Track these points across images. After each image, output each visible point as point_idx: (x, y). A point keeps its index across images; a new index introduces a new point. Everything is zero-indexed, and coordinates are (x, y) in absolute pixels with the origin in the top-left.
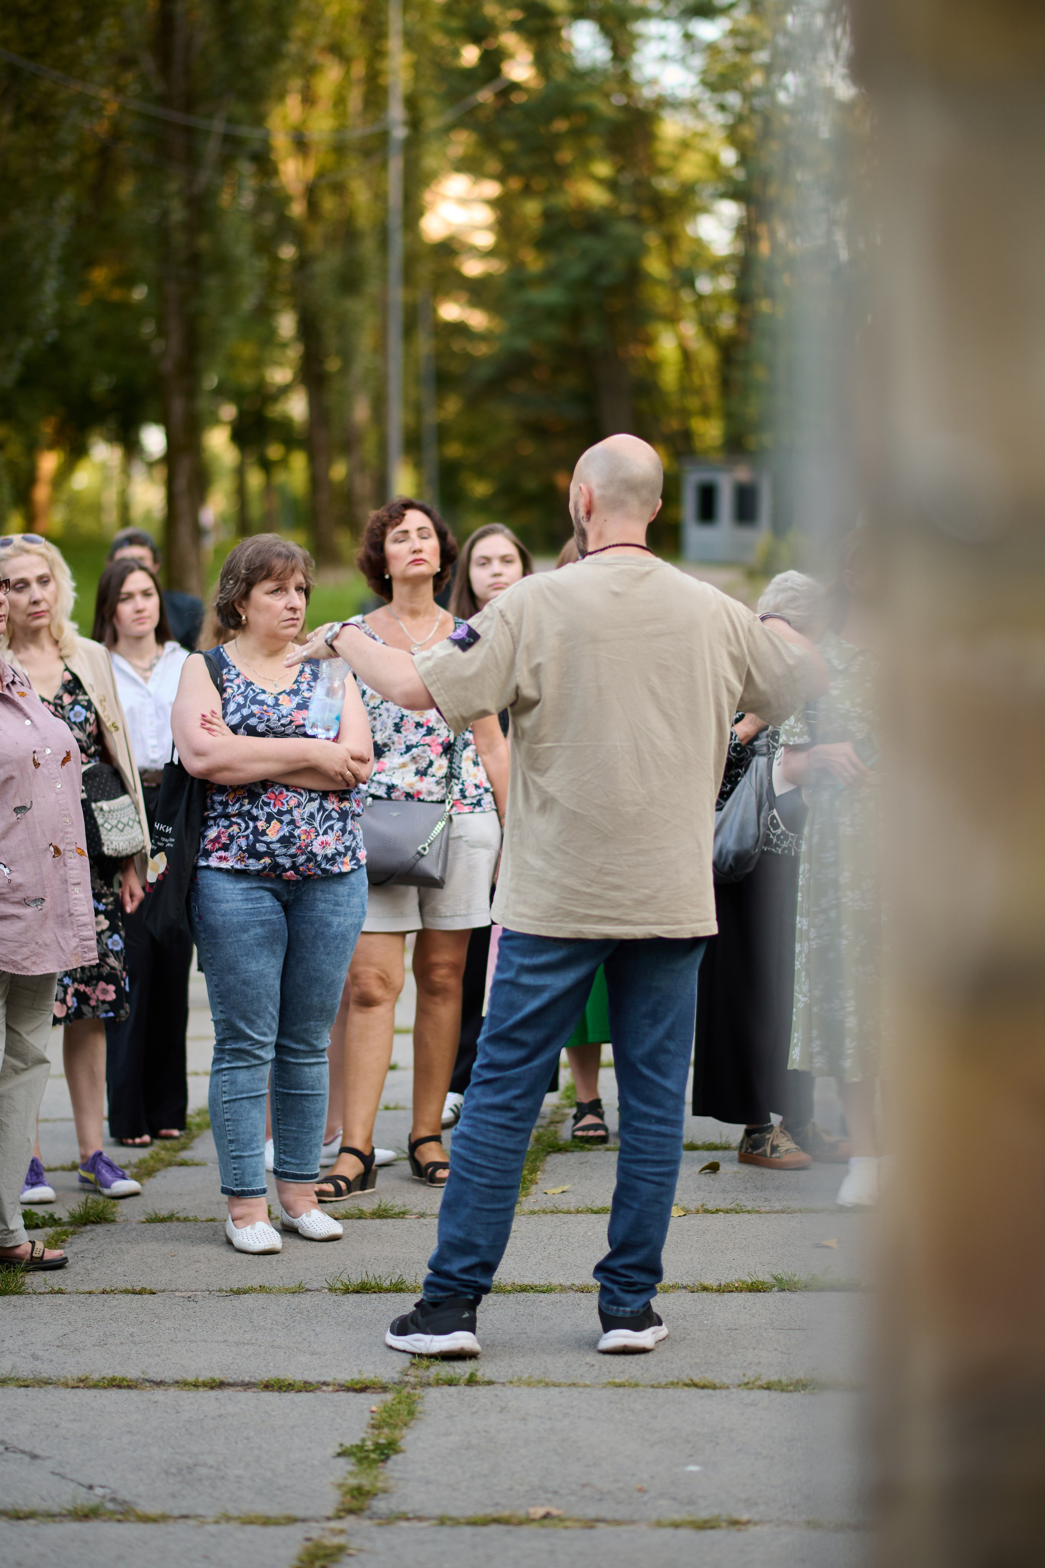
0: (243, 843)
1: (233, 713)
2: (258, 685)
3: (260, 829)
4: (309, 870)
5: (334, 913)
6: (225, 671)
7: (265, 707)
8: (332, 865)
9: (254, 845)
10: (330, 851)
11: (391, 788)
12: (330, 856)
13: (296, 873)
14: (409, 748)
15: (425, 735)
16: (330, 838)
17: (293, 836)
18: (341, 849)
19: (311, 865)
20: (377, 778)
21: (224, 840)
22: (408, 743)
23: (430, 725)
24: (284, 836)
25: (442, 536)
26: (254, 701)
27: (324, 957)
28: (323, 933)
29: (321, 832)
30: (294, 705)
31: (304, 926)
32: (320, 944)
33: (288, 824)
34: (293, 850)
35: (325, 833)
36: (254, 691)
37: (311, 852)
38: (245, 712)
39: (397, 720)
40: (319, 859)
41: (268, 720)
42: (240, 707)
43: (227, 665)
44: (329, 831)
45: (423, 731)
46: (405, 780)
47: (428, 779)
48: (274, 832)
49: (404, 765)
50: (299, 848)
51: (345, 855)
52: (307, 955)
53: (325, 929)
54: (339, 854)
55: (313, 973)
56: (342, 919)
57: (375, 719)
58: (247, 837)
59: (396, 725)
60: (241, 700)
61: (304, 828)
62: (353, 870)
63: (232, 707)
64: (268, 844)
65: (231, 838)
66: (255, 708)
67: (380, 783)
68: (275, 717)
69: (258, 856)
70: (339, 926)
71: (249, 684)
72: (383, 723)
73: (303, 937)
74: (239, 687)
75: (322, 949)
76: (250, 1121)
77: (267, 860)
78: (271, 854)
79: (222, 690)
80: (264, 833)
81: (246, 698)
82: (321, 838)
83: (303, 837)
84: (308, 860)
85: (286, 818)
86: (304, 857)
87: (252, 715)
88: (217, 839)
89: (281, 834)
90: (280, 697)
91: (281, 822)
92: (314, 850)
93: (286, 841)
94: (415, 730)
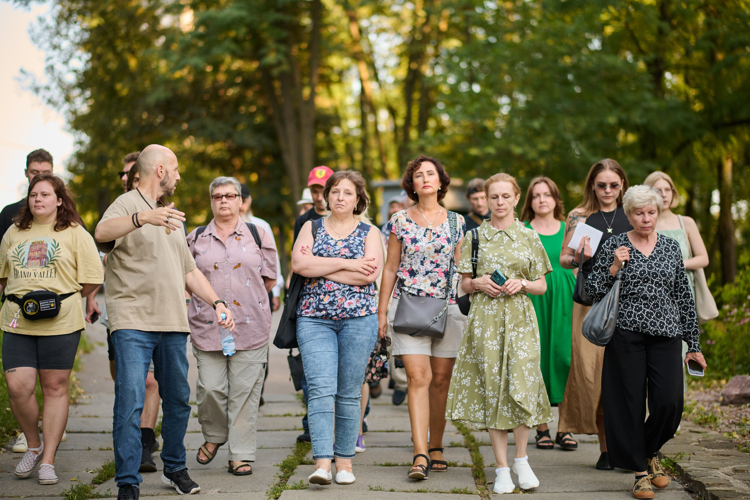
0: (314, 305)
1: (316, 247)
2: (331, 236)
3: (321, 298)
4: (343, 315)
5: (357, 334)
6: (319, 229)
7: (329, 246)
8: (355, 313)
9: (318, 306)
10: (353, 307)
11: (419, 291)
12: (353, 309)
13: (338, 317)
14: (427, 273)
15: (435, 268)
16: (353, 300)
17: (334, 301)
18: (360, 305)
19: (344, 313)
20: (413, 286)
21: (308, 305)
22: (427, 270)
23: (438, 263)
24: (331, 301)
25: (441, 173)
26: (326, 243)
27: (352, 354)
28: (352, 343)
29: (348, 299)
30: (343, 246)
31: (343, 340)
32: (350, 347)
33: (332, 296)
34: (335, 307)
35: (350, 298)
36: (327, 238)
37: (344, 308)
38: (320, 247)
39: (422, 260)
40: (348, 310)
41: (329, 252)
42: (319, 245)
43: (322, 226)
44: (352, 298)
45: (435, 265)
46: (427, 288)
47: (437, 288)
48: (327, 299)
49: (425, 281)
50: (338, 306)
51: (362, 308)
52: (345, 353)
53: (353, 341)
54: (359, 308)
55: (347, 361)
56: (361, 337)
57: (412, 259)
58: (316, 302)
59: (421, 262)
60: (320, 242)
61: (340, 297)
62: (366, 315)
63: (316, 244)
64: (324, 305)
65: (310, 303)
66: (325, 246)
67: (414, 288)
68: (332, 250)
69: (320, 310)
70: (359, 340)
71: (327, 235)
72: (415, 261)
73: (343, 345)
74: (322, 236)
75: (351, 350)
76: (320, 424)
77: (324, 312)
78: (325, 309)
79: (315, 237)
80: (322, 300)
81: (323, 241)
82: (348, 301)
83: (339, 301)
84: (343, 311)
85: (332, 294)
86: (341, 310)
87: (323, 249)
88: (305, 305)
89: (329, 300)
90: (338, 242)
91: (330, 295)
92: (345, 307)
93: (331, 303)
94: (430, 265)
